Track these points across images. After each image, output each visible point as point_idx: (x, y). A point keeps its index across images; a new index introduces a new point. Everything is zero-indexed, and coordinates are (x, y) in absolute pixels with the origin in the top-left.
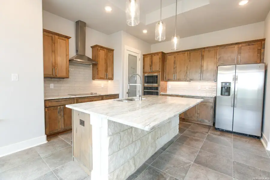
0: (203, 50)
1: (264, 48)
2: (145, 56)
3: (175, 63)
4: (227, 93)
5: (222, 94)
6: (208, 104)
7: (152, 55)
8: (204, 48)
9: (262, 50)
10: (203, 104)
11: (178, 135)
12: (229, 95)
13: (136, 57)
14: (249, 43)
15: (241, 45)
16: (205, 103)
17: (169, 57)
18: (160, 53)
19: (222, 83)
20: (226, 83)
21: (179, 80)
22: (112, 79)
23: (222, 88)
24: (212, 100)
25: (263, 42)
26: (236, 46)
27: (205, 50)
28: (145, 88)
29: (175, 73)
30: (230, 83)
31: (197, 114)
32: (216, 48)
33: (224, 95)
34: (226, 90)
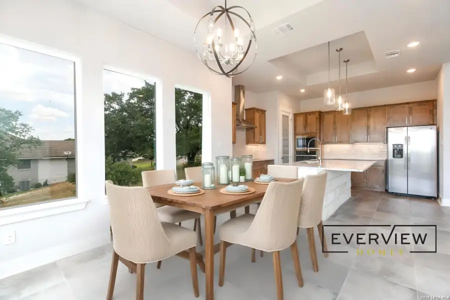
0: (369, 109)
1: (436, 109)
2: (295, 115)
3: (334, 123)
4: (399, 156)
5: (394, 157)
6: (378, 168)
7: (306, 114)
8: (370, 107)
9: (435, 110)
10: (373, 169)
11: (350, 199)
12: (402, 157)
13: (288, 117)
14: (421, 103)
15: (411, 105)
16: (374, 167)
17: (326, 116)
18: (316, 112)
19: (394, 145)
20: (398, 145)
21: (340, 142)
22: (264, 143)
23: (394, 150)
24: (383, 164)
25: (435, 102)
26: (406, 106)
27: (372, 109)
28: (297, 152)
29: (335, 134)
30: (402, 145)
31: (366, 179)
32: (384, 108)
33: (397, 157)
34: (398, 152)
